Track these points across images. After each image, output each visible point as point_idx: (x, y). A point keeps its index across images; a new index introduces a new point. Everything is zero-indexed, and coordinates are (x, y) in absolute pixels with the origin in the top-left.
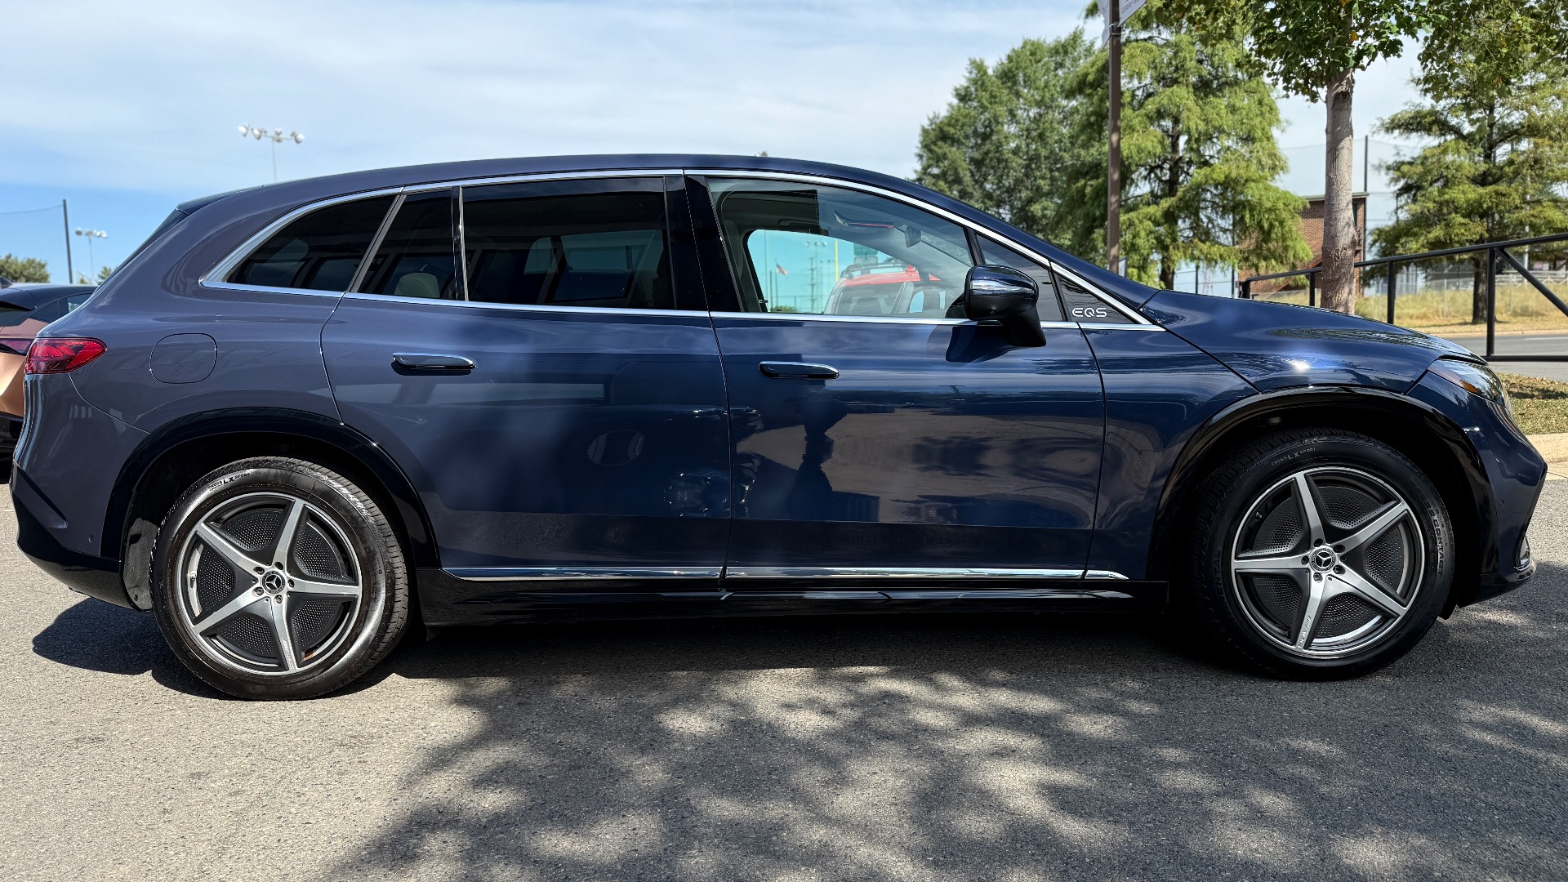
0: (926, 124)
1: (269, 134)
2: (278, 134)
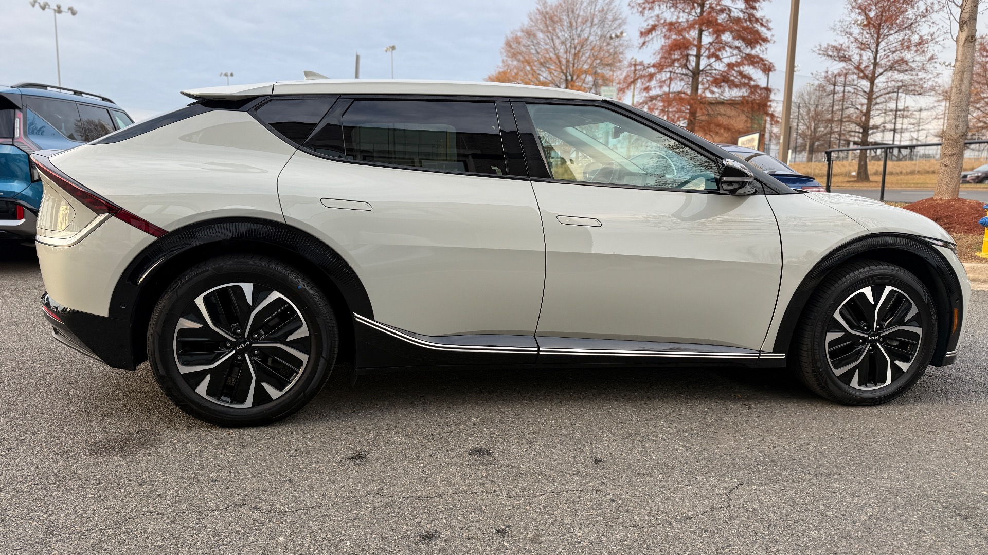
1: (51, 7)
2: (59, 7)
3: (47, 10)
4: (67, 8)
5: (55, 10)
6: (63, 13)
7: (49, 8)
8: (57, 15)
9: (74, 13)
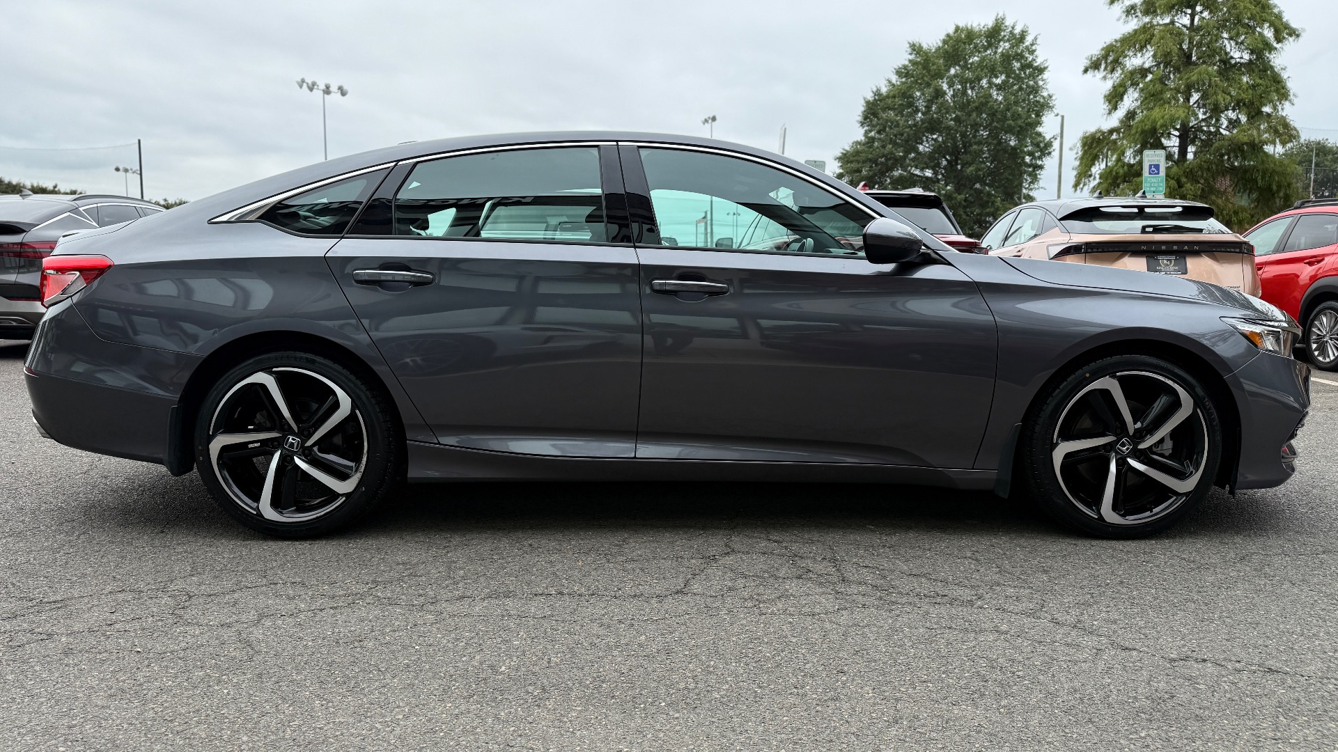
0: (870, 97)
1: (320, 88)
2: (328, 87)
3: (314, 90)
4: (337, 88)
5: (323, 91)
6: (332, 94)
7: (318, 89)
8: (326, 96)
9: (343, 93)
